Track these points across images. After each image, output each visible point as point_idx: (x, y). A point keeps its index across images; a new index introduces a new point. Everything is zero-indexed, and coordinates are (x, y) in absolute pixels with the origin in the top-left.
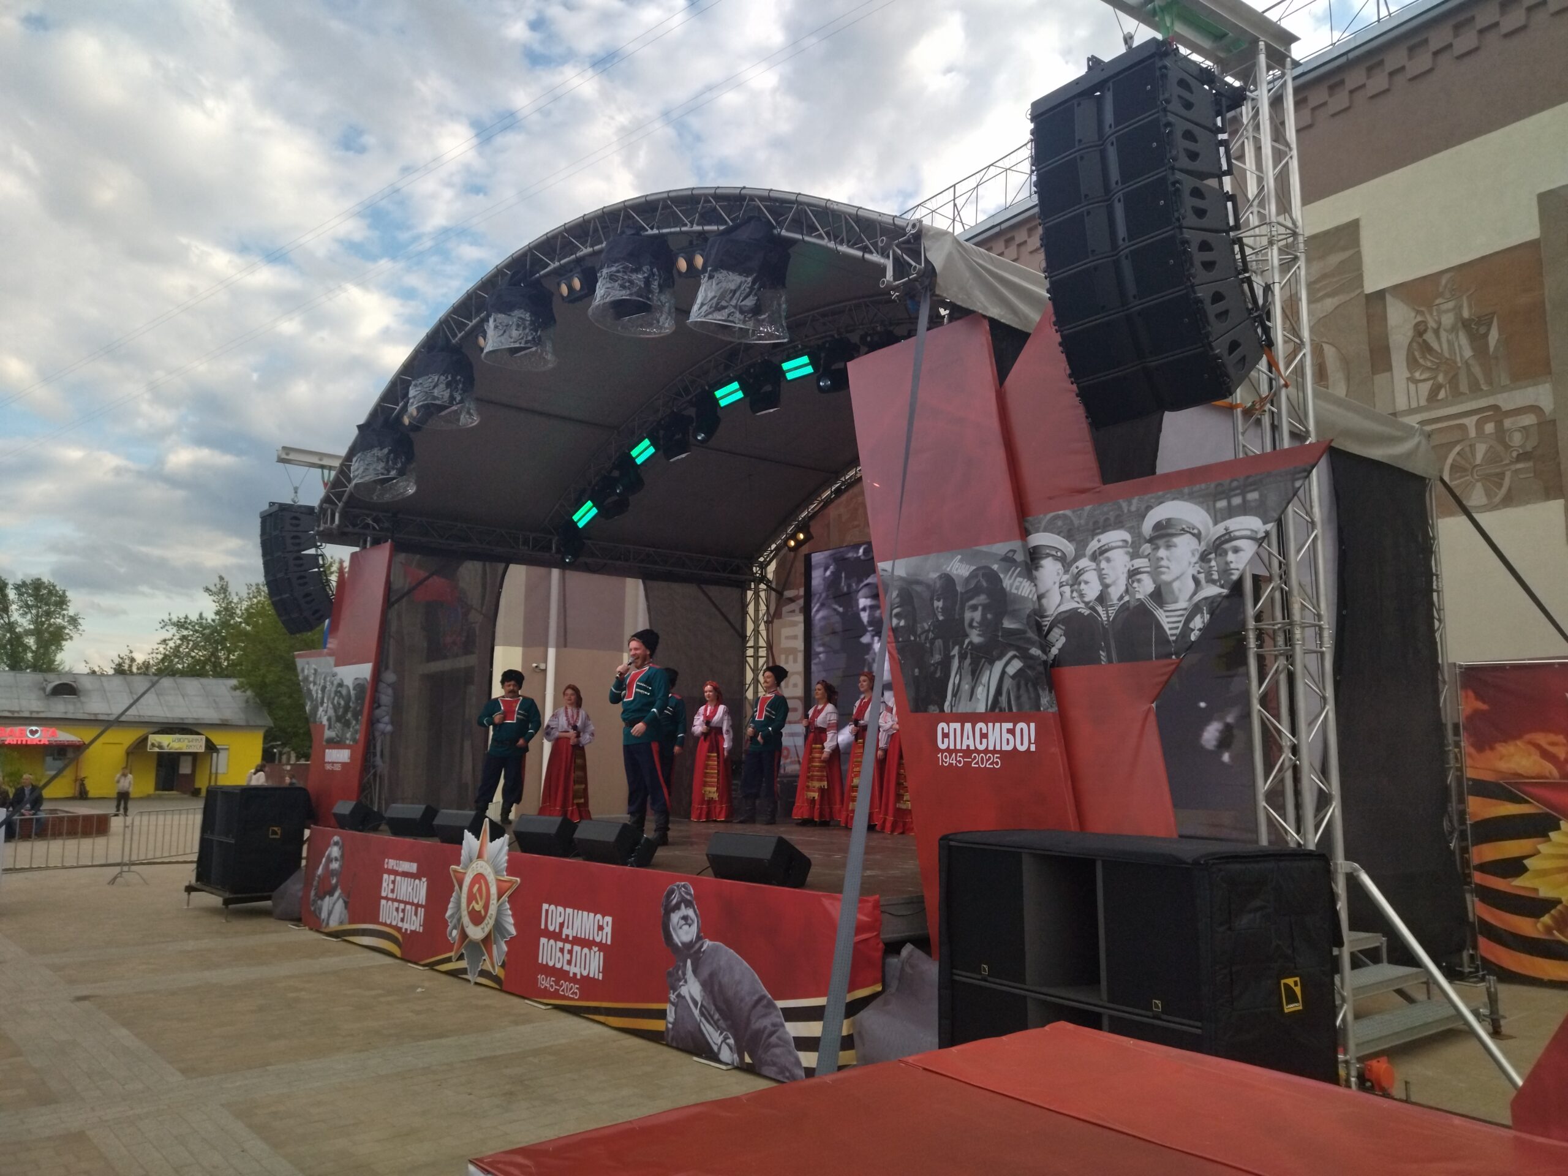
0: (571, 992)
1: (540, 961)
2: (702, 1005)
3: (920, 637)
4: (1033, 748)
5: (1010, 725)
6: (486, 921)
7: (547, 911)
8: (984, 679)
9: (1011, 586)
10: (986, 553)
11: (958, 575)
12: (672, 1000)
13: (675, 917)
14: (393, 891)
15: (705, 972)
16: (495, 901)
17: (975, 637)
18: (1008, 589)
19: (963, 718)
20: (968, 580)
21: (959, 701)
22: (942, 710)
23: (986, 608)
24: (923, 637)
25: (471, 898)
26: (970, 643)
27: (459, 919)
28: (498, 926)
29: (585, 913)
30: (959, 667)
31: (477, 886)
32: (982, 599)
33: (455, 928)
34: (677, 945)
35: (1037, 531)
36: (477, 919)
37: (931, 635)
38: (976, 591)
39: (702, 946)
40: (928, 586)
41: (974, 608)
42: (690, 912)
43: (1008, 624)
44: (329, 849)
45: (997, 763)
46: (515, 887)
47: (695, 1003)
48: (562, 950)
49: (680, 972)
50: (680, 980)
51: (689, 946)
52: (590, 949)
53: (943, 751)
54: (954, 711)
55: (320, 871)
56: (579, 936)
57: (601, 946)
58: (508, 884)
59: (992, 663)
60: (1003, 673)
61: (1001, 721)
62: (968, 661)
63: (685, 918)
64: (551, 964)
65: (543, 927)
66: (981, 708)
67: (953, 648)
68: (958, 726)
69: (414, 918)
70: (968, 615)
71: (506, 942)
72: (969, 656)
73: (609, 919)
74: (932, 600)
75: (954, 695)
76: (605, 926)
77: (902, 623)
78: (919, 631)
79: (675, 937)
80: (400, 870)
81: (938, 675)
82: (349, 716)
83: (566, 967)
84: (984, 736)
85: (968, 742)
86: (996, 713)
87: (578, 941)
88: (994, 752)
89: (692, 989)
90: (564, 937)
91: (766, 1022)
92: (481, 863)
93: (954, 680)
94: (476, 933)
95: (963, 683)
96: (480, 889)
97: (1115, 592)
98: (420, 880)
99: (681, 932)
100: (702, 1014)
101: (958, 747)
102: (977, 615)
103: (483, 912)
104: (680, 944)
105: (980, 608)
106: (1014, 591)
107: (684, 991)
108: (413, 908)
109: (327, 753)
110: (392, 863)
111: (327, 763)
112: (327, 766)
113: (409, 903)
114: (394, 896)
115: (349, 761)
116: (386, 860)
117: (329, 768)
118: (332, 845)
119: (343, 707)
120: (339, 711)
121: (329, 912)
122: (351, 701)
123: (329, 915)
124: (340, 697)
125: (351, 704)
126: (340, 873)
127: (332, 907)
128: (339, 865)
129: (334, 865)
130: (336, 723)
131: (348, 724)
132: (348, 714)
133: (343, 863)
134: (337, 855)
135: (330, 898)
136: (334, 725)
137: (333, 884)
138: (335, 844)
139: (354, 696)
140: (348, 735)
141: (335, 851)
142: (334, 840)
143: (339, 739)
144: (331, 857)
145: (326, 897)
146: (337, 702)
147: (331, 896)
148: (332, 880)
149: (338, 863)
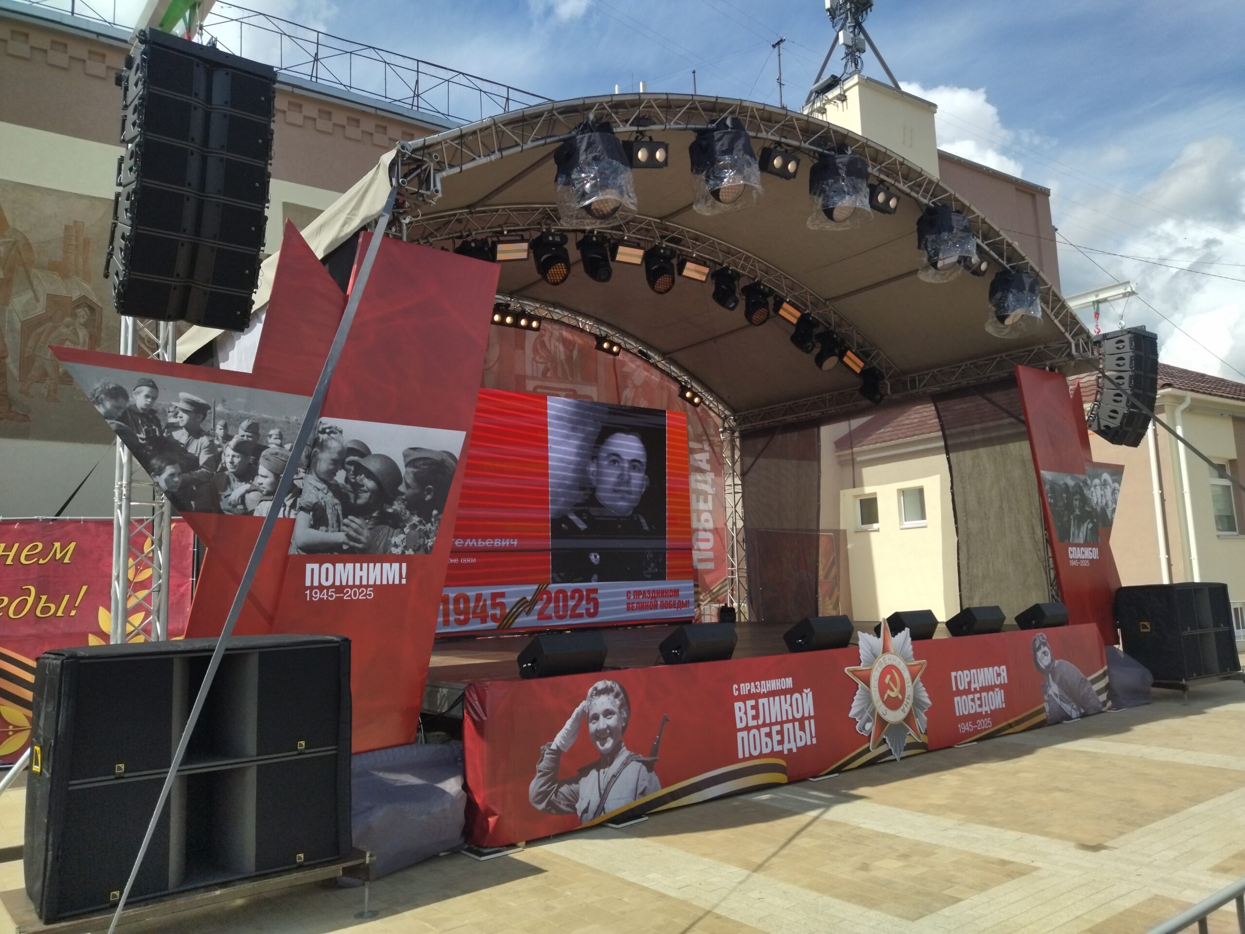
0: (985, 725)
1: (957, 714)
2: (1059, 695)
3: (1059, 509)
4: (1098, 558)
6: (905, 703)
7: (956, 677)
8: (1082, 530)
12: (1046, 699)
13: (1038, 654)
14: (756, 717)
16: (910, 684)
18: (1085, 495)
21: (1075, 538)
22: (1070, 542)
23: (1079, 501)
25: (883, 688)
26: (1076, 514)
28: (917, 702)
29: (986, 669)
30: (1074, 524)
31: (889, 677)
32: (1079, 497)
33: (868, 720)
36: (893, 704)
37: (1064, 509)
38: (1076, 493)
39: (1055, 664)
40: (1060, 487)
41: (1076, 500)
42: (1046, 649)
44: (584, 703)
45: (1088, 563)
46: (924, 667)
47: (1056, 695)
48: (973, 700)
49: (1047, 683)
50: (1047, 687)
51: (1048, 667)
53: (1071, 560)
54: (1073, 542)
55: (558, 740)
56: (984, 685)
57: (1001, 686)
58: (919, 667)
59: (1083, 523)
60: (1087, 528)
62: (1076, 522)
63: (1044, 653)
64: (966, 713)
65: (954, 689)
66: (1082, 542)
67: (1071, 516)
69: (799, 733)
70: (1075, 503)
71: (923, 713)
72: (1076, 520)
73: (1004, 667)
74: (1062, 493)
75: (1073, 535)
76: (1001, 672)
77: (1052, 501)
78: (1059, 506)
79: (1041, 664)
80: (764, 691)
81: (1068, 526)
82: (397, 506)
83: (979, 710)
84: (1083, 553)
85: (1079, 556)
86: (1086, 544)
87: (983, 689)
88: (1087, 559)
89: (1054, 689)
90: (973, 690)
92: (887, 656)
93: (1072, 529)
95: (1075, 531)
96: (893, 679)
97: (1100, 501)
98: (801, 693)
99: (1043, 661)
100: (1061, 700)
101: (1076, 557)
102: (1078, 503)
103: (900, 697)
104: (1044, 667)
107: (1050, 691)
108: (797, 724)
109: (312, 570)
110: (745, 688)
111: (316, 587)
112: (316, 593)
113: (788, 721)
114: (761, 722)
115: (404, 581)
116: (735, 686)
117: (325, 597)
118: (592, 696)
119: (372, 491)
120: (357, 497)
121: (602, 792)
122: (403, 484)
123: (603, 796)
124: (356, 473)
125: (402, 488)
126: (624, 729)
127: (609, 783)
128: (619, 720)
129: (603, 723)
130: (345, 517)
131: (396, 522)
132: (391, 504)
133: (629, 714)
134: (610, 706)
135: (602, 771)
136: (338, 521)
137: (606, 750)
138: (599, 693)
139: (411, 476)
140: (398, 539)
141: (603, 703)
142: (596, 689)
143: (360, 546)
144: (591, 713)
145: (586, 775)
146: (347, 480)
147: (604, 768)
148: (603, 745)
149: (615, 717)
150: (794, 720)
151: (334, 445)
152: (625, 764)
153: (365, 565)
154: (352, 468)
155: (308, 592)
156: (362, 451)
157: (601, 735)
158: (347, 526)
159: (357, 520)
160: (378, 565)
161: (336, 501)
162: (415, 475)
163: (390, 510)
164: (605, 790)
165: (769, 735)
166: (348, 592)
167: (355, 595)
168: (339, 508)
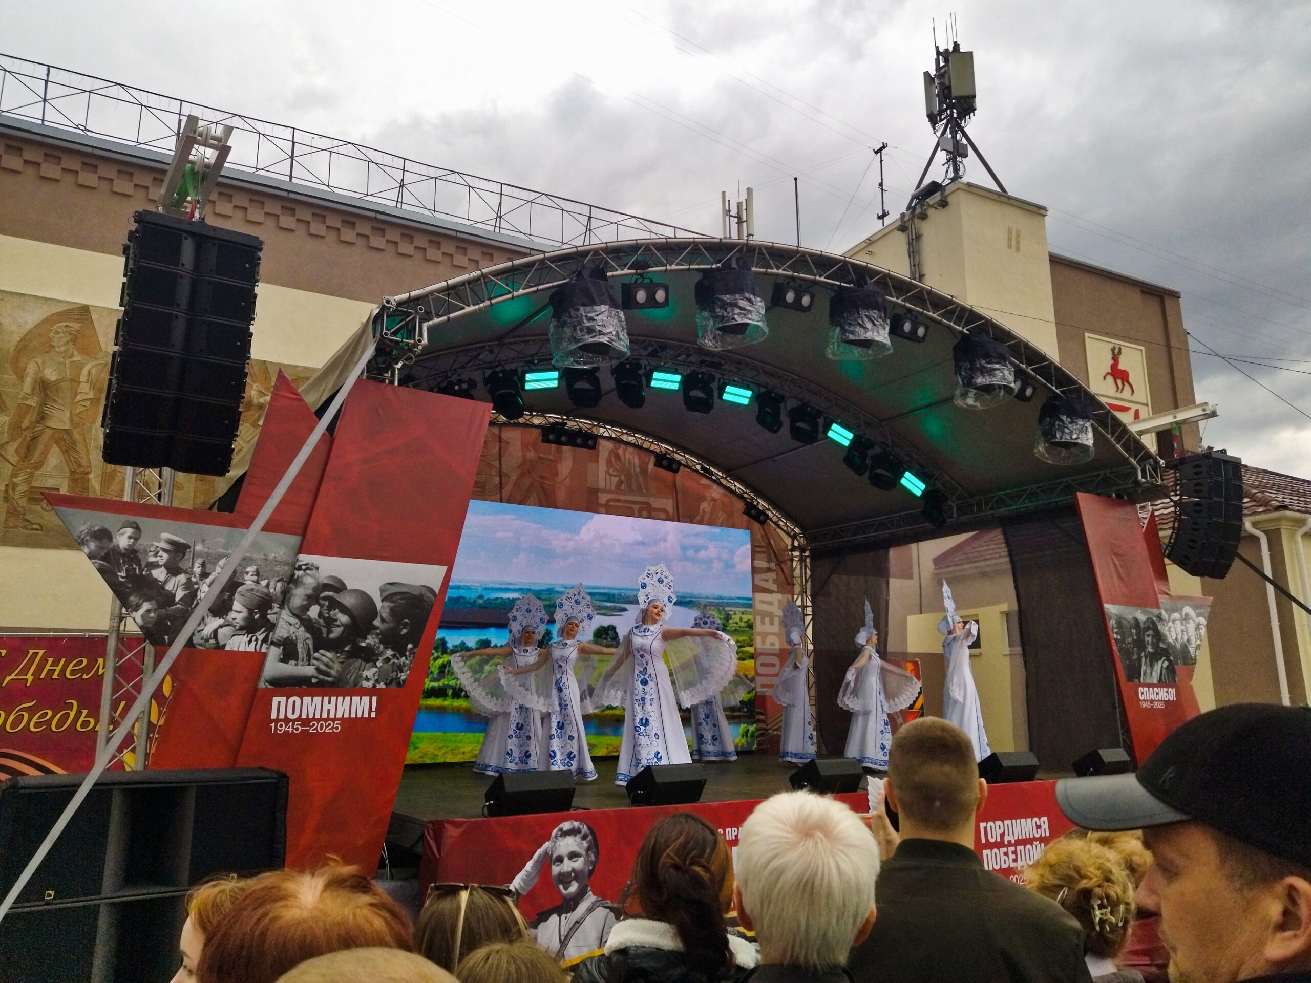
3: (1127, 645)
4: (1174, 698)
7: (985, 829)
8: (1155, 668)
17: (1150, 649)
18: (1160, 630)
20: (1145, 622)
21: (1147, 677)
22: (1141, 681)
23: (1153, 637)
24: (1130, 646)
26: (1149, 652)
29: (1023, 821)
30: (1146, 662)
32: (1151, 632)
37: (1133, 645)
38: (1148, 628)
40: (1128, 621)
41: (1148, 636)
44: (547, 845)
45: (1164, 706)
52: (1032, 844)
53: (1142, 701)
54: (1145, 682)
55: (517, 882)
56: (1020, 837)
57: (1041, 839)
59: (1157, 661)
60: (1162, 667)
61: (1164, 687)
62: (1148, 660)
65: (983, 841)
66: (1155, 682)
67: (1142, 653)
70: (1147, 639)
72: (1149, 657)
73: (1045, 819)
74: (1132, 629)
75: (1145, 674)
76: (1042, 823)
77: (1120, 637)
78: (1128, 642)
81: (1138, 664)
82: (371, 640)
84: (1157, 694)
85: (1152, 697)
86: (1161, 684)
88: (1162, 701)
90: (1006, 843)
93: (1143, 668)
95: (1147, 669)
97: (1179, 637)
101: (1148, 699)
102: (1150, 639)
105: (1151, 636)
109: (279, 703)
111: (281, 720)
112: (281, 726)
115: (373, 715)
117: (291, 729)
118: (556, 837)
119: (345, 626)
120: (329, 632)
121: (563, 938)
122: (379, 618)
123: (564, 943)
124: (330, 608)
125: (377, 623)
126: (591, 872)
127: (571, 929)
128: (586, 862)
129: (567, 866)
130: (316, 651)
131: (369, 656)
132: (365, 638)
133: (597, 857)
134: (576, 849)
135: (563, 916)
136: (309, 655)
137: (569, 894)
138: (565, 834)
139: (388, 610)
140: (370, 672)
141: (568, 845)
142: (561, 830)
143: (330, 679)
144: (554, 857)
145: (546, 919)
146: (320, 615)
147: (567, 913)
148: (566, 889)
149: (581, 860)
151: (309, 581)
152: (590, 910)
153: (333, 699)
154: (327, 603)
155: (273, 725)
156: (338, 586)
157: (565, 879)
158: (317, 659)
159: (328, 654)
160: (348, 699)
161: (308, 635)
162: (392, 611)
163: (363, 644)
164: (566, 937)
166: (314, 725)
167: (321, 729)
168: (310, 642)
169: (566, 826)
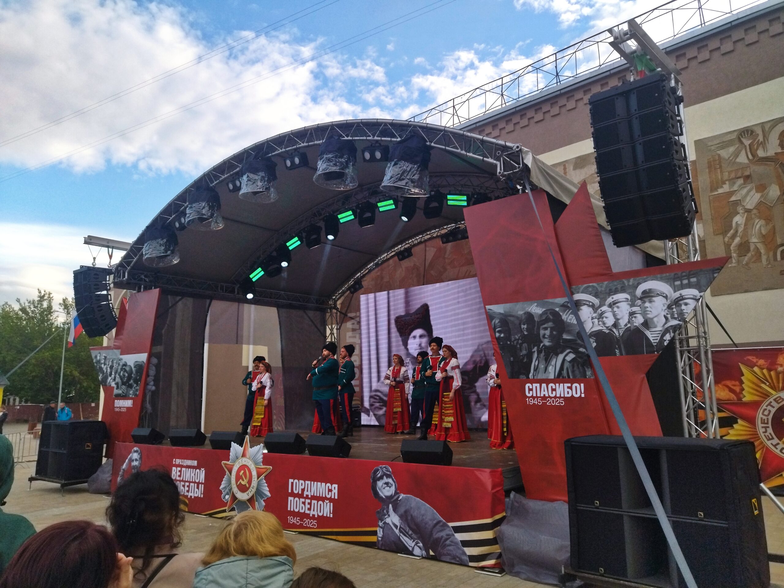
0: (312, 525)
1: (289, 509)
2: (400, 527)
3: (513, 342)
4: (583, 395)
5: (569, 385)
6: (250, 490)
7: (292, 483)
8: (553, 363)
9: (567, 318)
10: (552, 303)
11: (535, 313)
12: (381, 525)
13: (380, 484)
14: (180, 476)
15: (402, 510)
16: (256, 479)
17: (547, 343)
18: (565, 320)
19: (541, 382)
20: (541, 315)
21: (538, 373)
22: (528, 377)
23: (552, 329)
24: (515, 342)
25: (238, 478)
26: (544, 345)
27: (231, 489)
28: (259, 492)
29: (319, 484)
30: (538, 357)
31: (242, 472)
32: (550, 324)
33: (227, 494)
34: (382, 497)
35: (578, 293)
36: (243, 489)
37: (520, 341)
39: (399, 497)
40: (517, 318)
41: (546, 329)
42: (390, 481)
43: (565, 336)
44: (131, 455)
45: (562, 403)
46: (269, 471)
47: (396, 526)
48: (304, 503)
49: (385, 511)
50: (385, 515)
51: (390, 498)
52: (323, 501)
53: (529, 397)
54: (535, 378)
55: (124, 466)
56: (315, 495)
57: (331, 500)
58: (265, 470)
59: (557, 355)
60: (564, 360)
61: (564, 382)
62: (542, 355)
63: (387, 484)
64: (296, 510)
65: (290, 491)
66: (552, 376)
67: (534, 348)
68: (538, 385)
69: (196, 490)
70: (542, 332)
71: (264, 500)
72: (543, 351)
73: (336, 486)
74: (520, 324)
75: (535, 370)
76: (333, 489)
77: (502, 335)
78: (513, 339)
79: (380, 493)
80: (185, 464)
81: (525, 360)
82: (132, 382)
83: (307, 512)
84: (553, 390)
85: (544, 393)
86: (560, 378)
87: (313, 498)
88: (560, 397)
89: (393, 519)
90: (305, 496)
91: (443, 534)
92: (244, 459)
93: (534, 363)
94: (243, 496)
95: (540, 365)
96: (245, 473)
97: (623, 322)
98: (200, 469)
99: (384, 491)
100: (400, 531)
101: (539, 395)
102: (548, 332)
103: (247, 485)
104: (384, 497)
105: (549, 329)
106: (568, 321)
107: (388, 520)
108: (196, 485)
109: (116, 402)
110: (178, 461)
111: (116, 407)
112: (116, 409)
113: (192, 482)
114: (181, 479)
115: (132, 406)
116: (174, 460)
118: (133, 452)
119: (127, 377)
120: (124, 379)
122: (133, 374)
124: (124, 372)
126: (140, 467)
129: (135, 463)
131: (130, 386)
132: (130, 381)
133: (141, 462)
134: (137, 458)
136: (121, 387)
138: (135, 451)
140: (131, 392)
141: (136, 455)
143: (124, 394)
144: (132, 459)
146: (123, 374)
149: (138, 462)
150: (195, 482)
154: (124, 370)
156: (126, 365)
157: (134, 468)
159: (124, 387)
161: (121, 381)
162: (136, 370)
163: (130, 383)
165: (184, 486)
166: (122, 409)
168: (121, 383)
169: (135, 449)
